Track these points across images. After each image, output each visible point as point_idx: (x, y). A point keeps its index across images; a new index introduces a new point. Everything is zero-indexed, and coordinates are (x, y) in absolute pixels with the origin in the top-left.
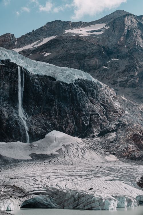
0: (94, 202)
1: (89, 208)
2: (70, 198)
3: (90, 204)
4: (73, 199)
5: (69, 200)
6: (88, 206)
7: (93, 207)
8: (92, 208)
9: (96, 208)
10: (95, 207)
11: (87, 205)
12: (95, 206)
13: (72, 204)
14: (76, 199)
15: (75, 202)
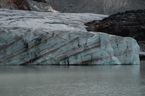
0: (99, 46)
1: (83, 62)
2: (12, 44)
3: (85, 50)
4: (23, 44)
5: (10, 48)
6: (79, 56)
7: (97, 60)
8: (92, 60)
9: (105, 60)
10: (101, 59)
11: (75, 55)
12: (102, 55)
13: (18, 56)
14: (30, 45)
15: (26, 51)
